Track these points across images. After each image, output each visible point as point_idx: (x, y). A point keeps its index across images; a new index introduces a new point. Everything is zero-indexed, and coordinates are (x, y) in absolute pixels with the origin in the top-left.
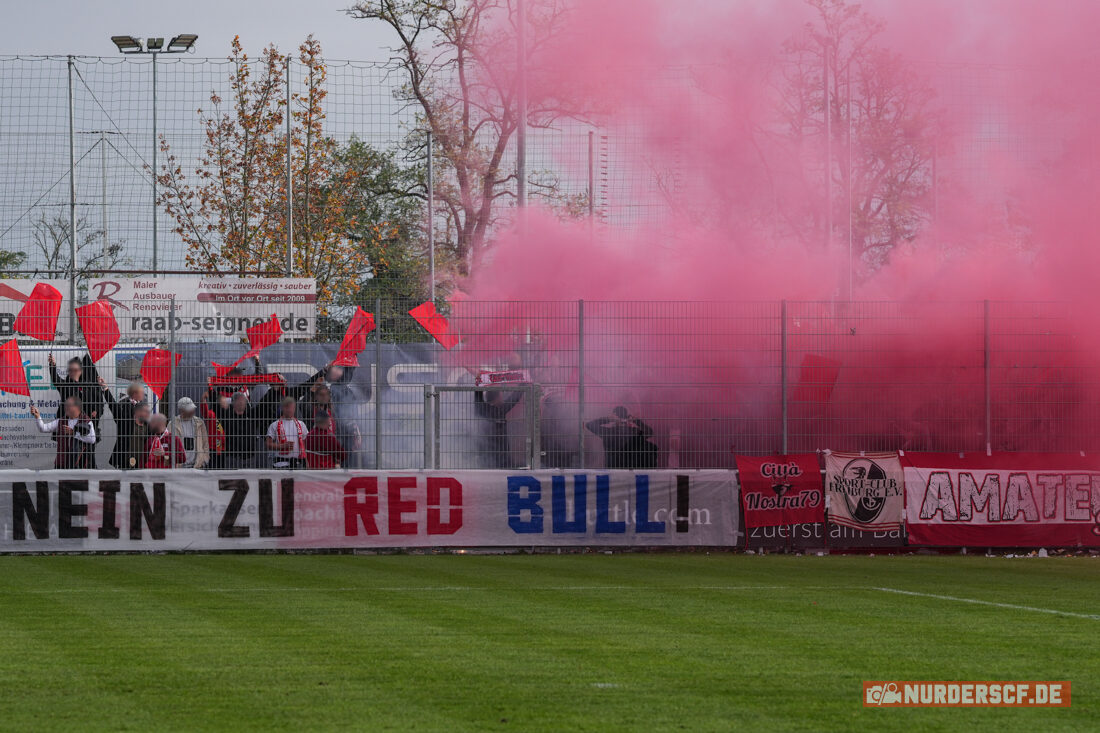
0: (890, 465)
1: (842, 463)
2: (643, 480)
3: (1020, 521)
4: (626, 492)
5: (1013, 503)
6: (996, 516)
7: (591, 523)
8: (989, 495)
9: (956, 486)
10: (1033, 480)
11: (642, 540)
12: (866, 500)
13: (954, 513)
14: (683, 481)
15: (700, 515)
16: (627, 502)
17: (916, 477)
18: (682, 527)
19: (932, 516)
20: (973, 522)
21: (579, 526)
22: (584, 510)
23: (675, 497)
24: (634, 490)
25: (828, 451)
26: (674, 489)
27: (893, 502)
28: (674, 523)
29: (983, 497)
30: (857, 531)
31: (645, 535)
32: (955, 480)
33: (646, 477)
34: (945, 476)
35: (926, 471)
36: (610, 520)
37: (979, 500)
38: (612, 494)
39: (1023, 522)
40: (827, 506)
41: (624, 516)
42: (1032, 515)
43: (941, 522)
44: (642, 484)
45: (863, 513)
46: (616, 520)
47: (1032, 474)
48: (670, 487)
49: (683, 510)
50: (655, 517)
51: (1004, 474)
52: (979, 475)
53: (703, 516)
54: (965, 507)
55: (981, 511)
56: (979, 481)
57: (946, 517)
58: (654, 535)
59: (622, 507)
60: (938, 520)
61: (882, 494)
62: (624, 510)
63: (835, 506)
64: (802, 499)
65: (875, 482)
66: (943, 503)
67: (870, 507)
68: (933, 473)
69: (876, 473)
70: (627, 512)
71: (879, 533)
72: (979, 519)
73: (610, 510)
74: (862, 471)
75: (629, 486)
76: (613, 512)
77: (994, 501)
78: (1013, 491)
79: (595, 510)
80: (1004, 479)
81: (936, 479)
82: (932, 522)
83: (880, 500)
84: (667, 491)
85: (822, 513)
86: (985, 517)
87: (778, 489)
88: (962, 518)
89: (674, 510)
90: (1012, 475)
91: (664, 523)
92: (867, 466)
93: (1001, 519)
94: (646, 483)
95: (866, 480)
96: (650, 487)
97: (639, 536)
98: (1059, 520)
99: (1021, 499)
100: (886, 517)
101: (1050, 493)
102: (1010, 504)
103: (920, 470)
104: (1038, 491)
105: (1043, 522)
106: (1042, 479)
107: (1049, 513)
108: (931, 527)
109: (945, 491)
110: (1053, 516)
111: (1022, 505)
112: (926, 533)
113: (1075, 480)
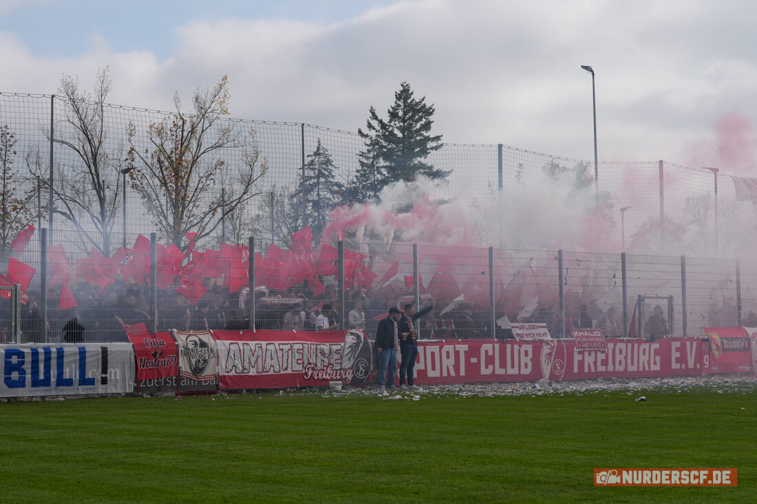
0: (208, 339)
1: (183, 337)
2: (82, 350)
3: (271, 372)
4: (73, 359)
5: (268, 360)
6: (260, 370)
7: (53, 380)
8: (258, 357)
9: (242, 352)
10: (277, 347)
11: (82, 390)
12: (199, 361)
13: (241, 368)
14: (105, 351)
15: (114, 373)
16: (74, 365)
17: (222, 345)
18: (104, 381)
19: (231, 370)
20: (250, 374)
21: (46, 382)
22: (49, 371)
23: (100, 361)
24: (78, 357)
25: (175, 330)
26: (100, 356)
27: (212, 361)
28: (100, 379)
29: (255, 358)
30: (194, 381)
31: (83, 386)
32: (241, 348)
33: (84, 348)
34: (236, 345)
35: (227, 342)
36: (64, 377)
37: (253, 360)
38: (65, 360)
39: (273, 373)
40: (180, 365)
41: (72, 374)
42: (277, 368)
43: (235, 374)
44: (82, 353)
45: (197, 370)
46: (68, 377)
47: (277, 344)
48: (98, 354)
49: (105, 370)
50: (89, 375)
51: (264, 343)
52: (252, 344)
53: (115, 372)
54: (246, 365)
55: (253, 367)
56: (253, 348)
57: (238, 371)
58: (89, 387)
59: (71, 368)
60: (233, 373)
61: (207, 358)
62: (72, 371)
63: (184, 365)
64: (168, 361)
65: (203, 350)
66: (236, 362)
67: (200, 366)
68: (231, 344)
69: (203, 344)
70: (74, 372)
71: (206, 382)
72: (253, 372)
73: (64, 370)
74: (196, 343)
75: (75, 354)
76: (66, 372)
77: (260, 360)
78: (269, 354)
79: (56, 371)
80: (264, 347)
81: (233, 347)
82: (230, 374)
83: (205, 361)
84: (96, 357)
85: (177, 371)
86: (255, 371)
87: (155, 355)
88: (245, 371)
89: (100, 370)
90: (267, 344)
91: (94, 379)
92: (198, 340)
93: (263, 372)
94: (85, 352)
95: (198, 349)
96: (87, 354)
97: (80, 387)
98: (289, 371)
99: (272, 359)
100: (209, 371)
101: (285, 354)
102: (267, 362)
103: (224, 341)
104: (280, 354)
105: (282, 372)
106: (281, 347)
107: (285, 367)
108: (230, 377)
109: (237, 354)
110: (286, 369)
111: (273, 362)
112: (229, 381)
113: (296, 347)
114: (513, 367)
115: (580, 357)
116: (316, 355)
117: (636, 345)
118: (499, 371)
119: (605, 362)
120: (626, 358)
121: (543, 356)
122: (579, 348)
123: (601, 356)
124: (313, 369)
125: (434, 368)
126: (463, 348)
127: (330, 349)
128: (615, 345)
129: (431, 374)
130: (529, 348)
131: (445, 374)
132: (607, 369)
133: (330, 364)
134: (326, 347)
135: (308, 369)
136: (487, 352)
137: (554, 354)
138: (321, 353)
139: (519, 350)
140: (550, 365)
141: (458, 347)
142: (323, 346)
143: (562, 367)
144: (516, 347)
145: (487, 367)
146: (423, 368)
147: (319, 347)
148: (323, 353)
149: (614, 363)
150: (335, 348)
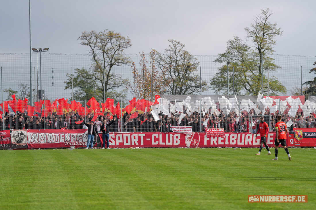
0: (25, 132)
1: (15, 132)
3: (50, 143)
6: (46, 142)
8: (44, 138)
9: (38, 136)
12: (19, 139)
13: (37, 141)
17: (30, 134)
20: (41, 143)
25: (12, 129)
27: (25, 139)
29: (43, 138)
30: (17, 145)
32: (37, 135)
34: (36, 134)
40: (11, 140)
42: (53, 142)
43: (35, 143)
45: (19, 142)
47: (53, 134)
51: (47, 134)
54: (40, 140)
56: (42, 135)
57: (36, 142)
60: (34, 143)
63: (13, 140)
64: (7, 139)
66: (35, 139)
67: (20, 140)
68: (33, 134)
69: (22, 134)
71: (22, 145)
72: (42, 143)
74: (19, 133)
77: (45, 139)
78: (49, 137)
80: (47, 135)
82: (33, 143)
83: (22, 139)
85: (10, 142)
86: (43, 142)
88: (39, 142)
90: (49, 134)
95: (20, 135)
98: (58, 142)
99: (51, 138)
100: (24, 142)
101: (57, 137)
102: (49, 139)
104: (54, 137)
105: (55, 143)
106: (55, 134)
107: (56, 141)
108: (33, 144)
109: (36, 137)
111: (51, 140)
112: (32, 145)
113: (61, 135)
114: (169, 142)
115: (208, 139)
116: (71, 137)
117: (243, 135)
119: (224, 141)
120: (237, 140)
121: (187, 138)
122: (207, 135)
123: (220, 139)
124: (69, 142)
125: (127, 142)
127: (77, 135)
128: (230, 135)
129: (125, 144)
130: (179, 136)
132: (224, 144)
133: (77, 140)
134: (75, 135)
135: (67, 142)
136: (155, 137)
139: (173, 136)
140: (190, 142)
141: (140, 135)
142: (73, 134)
143: (197, 142)
144: (171, 135)
145: (155, 142)
146: (122, 142)
148: (73, 136)
149: (229, 141)
150: (79, 135)
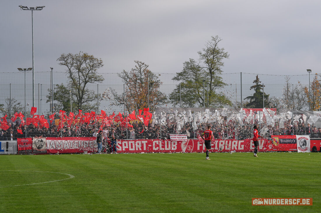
0: (44, 140)
1: (36, 139)
3: (66, 148)
6: (62, 148)
10: (69, 142)
12: (40, 145)
15: (10, 148)
17: (48, 141)
18: (7, 151)
20: (58, 149)
25: (33, 137)
26: (6, 144)
30: (38, 151)
31: (0, 152)
32: (55, 142)
34: (54, 141)
35: (50, 141)
37: (59, 145)
40: (33, 146)
42: (68, 147)
47: (68, 141)
50: (2, 149)
51: (64, 141)
52: (59, 141)
54: (57, 146)
56: (59, 142)
57: (54, 148)
58: (2, 152)
61: (43, 145)
63: (34, 146)
64: (29, 146)
65: (41, 143)
66: (53, 146)
67: (40, 147)
69: (42, 141)
71: (42, 151)
74: (39, 141)
77: (62, 145)
78: (65, 144)
81: (52, 142)
82: (51, 149)
83: (42, 145)
84: (4, 145)
85: (32, 148)
86: (60, 148)
87: (24, 144)
88: (56, 148)
89: (6, 148)
91: (4, 150)
92: (40, 140)
95: (40, 142)
96: (2, 144)
98: (73, 148)
99: (66, 145)
101: (71, 144)
102: (65, 146)
103: (49, 140)
104: (69, 143)
105: (70, 149)
106: (70, 142)
107: (71, 147)
108: (51, 150)
109: (53, 144)
110: (72, 148)
111: (67, 146)
112: (50, 151)
113: (76, 142)
114: (168, 147)
115: (201, 145)
116: (84, 144)
117: (230, 142)
118: (161, 149)
120: (225, 145)
121: (182, 144)
122: (200, 142)
124: (82, 148)
125: (132, 147)
126: (145, 142)
127: (89, 142)
128: (219, 141)
129: (130, 149)
130: (176, 143)
131: (137, 149)
132: (214, 149)
133: (89, 146)
134: (87, 142)
135: (80, 148)
136: (156, 143)
137: (187, 144)
138: (85, 143)
139: (171, 143)
140: (186, 148)
141: (143, 142)
142: (86, 142)
143: (191, 148)
144: (169, 142)
145: (156, 148)
146: (128, 148)
147: (85, 142)
148: (86, 143)
149: (218, 147)
150: (91, 142)
